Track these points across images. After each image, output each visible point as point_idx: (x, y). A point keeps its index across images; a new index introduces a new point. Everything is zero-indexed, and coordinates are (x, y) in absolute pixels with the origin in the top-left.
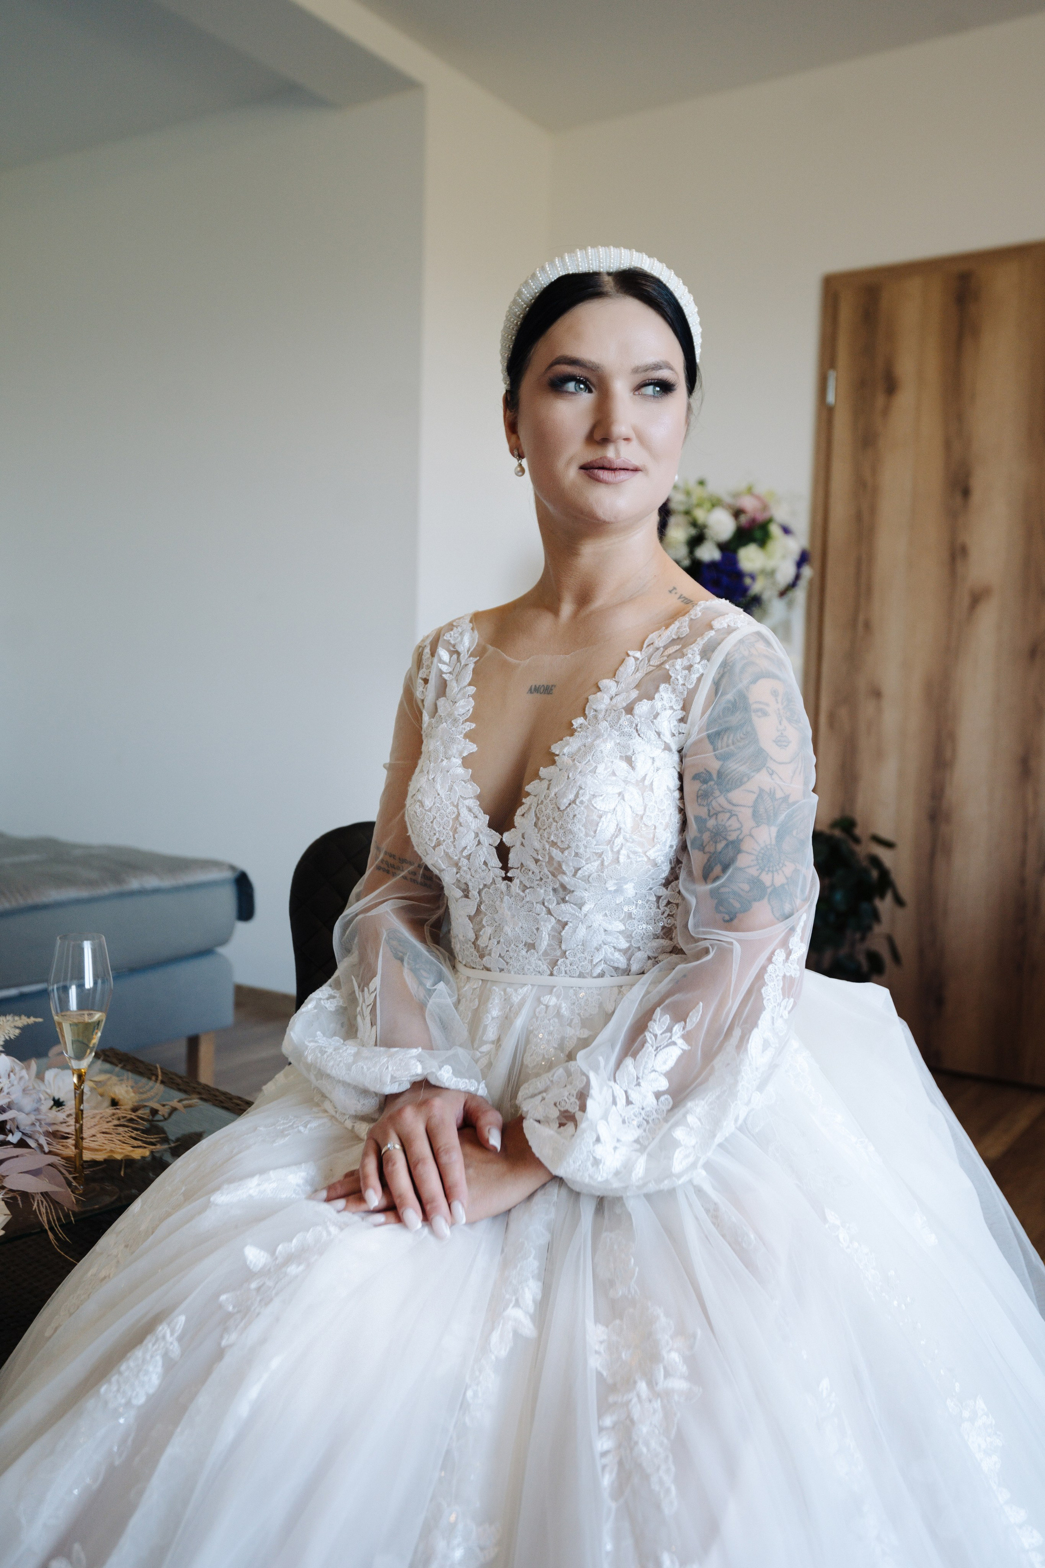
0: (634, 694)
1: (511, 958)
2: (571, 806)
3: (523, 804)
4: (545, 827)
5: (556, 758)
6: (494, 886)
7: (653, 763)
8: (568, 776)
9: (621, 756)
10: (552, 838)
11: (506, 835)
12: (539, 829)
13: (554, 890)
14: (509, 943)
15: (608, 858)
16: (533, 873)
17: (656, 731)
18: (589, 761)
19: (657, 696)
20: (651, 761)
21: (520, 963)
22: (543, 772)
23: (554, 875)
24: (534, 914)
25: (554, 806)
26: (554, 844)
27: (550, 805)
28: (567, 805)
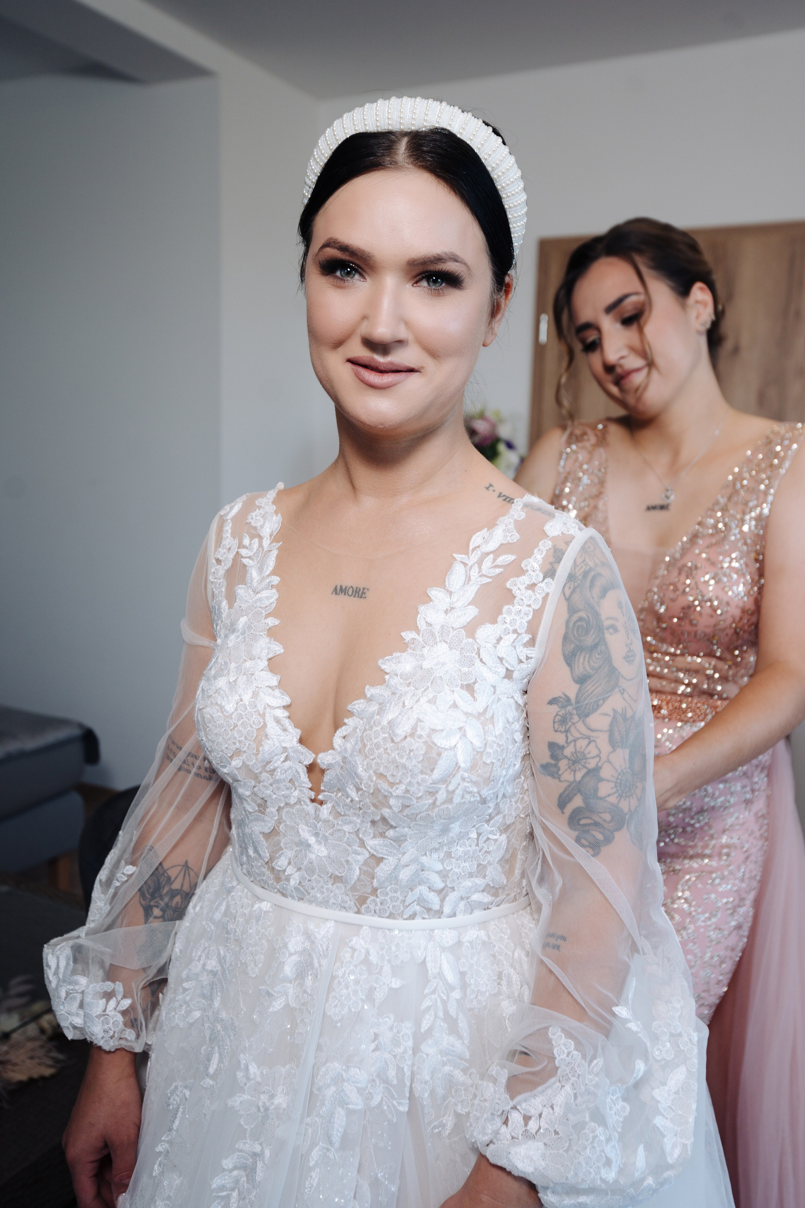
0: (473, 612)
1: (313, 888)
2: (408, 739)
3: (345, 724)
4: (373, 757)
5: (387, 677)
6: (298, 806)
7: (494, 693)
8: (404, 703)
9: (462, 685)
10: (382, 770)
11: (321, 755)
12: (366, 757)
13: (373, 822)
14: (311, 870)
15: (441, 796)
16: (352, 801)
17: (498, 657)
18: (428, 688)
19: (500, 618)
20: (492, 690)
21: (324, 896)
22: (370, 691)
23: (375, 805)
24: (344, 844)
25: (387, 735)
26: (381, 776)
27: (381, 733)
28: (403, 736)
